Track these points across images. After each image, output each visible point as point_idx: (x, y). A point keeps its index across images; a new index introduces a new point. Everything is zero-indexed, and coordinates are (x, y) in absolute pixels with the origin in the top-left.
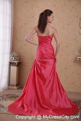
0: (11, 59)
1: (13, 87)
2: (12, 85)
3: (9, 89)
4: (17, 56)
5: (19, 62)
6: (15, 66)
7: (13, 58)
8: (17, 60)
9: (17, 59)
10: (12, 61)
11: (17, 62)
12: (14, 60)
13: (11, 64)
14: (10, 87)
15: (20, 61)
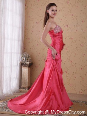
0: (22, 59)
1: (24, 89)
2: (24, 88)
3: (20, 92)
4: (29, 57)
5: (30, 62)
6: (27, 67)
7: (25, 59)
8: (28, 61)
9: (29, 59)
10: (23, 62)
11: (28, 62)
12: (26, 61)
13: (22, 65)
14: (22, 89)
15: (32, 62)
